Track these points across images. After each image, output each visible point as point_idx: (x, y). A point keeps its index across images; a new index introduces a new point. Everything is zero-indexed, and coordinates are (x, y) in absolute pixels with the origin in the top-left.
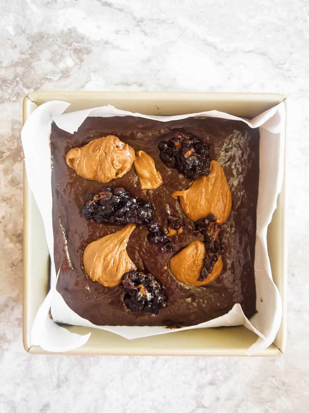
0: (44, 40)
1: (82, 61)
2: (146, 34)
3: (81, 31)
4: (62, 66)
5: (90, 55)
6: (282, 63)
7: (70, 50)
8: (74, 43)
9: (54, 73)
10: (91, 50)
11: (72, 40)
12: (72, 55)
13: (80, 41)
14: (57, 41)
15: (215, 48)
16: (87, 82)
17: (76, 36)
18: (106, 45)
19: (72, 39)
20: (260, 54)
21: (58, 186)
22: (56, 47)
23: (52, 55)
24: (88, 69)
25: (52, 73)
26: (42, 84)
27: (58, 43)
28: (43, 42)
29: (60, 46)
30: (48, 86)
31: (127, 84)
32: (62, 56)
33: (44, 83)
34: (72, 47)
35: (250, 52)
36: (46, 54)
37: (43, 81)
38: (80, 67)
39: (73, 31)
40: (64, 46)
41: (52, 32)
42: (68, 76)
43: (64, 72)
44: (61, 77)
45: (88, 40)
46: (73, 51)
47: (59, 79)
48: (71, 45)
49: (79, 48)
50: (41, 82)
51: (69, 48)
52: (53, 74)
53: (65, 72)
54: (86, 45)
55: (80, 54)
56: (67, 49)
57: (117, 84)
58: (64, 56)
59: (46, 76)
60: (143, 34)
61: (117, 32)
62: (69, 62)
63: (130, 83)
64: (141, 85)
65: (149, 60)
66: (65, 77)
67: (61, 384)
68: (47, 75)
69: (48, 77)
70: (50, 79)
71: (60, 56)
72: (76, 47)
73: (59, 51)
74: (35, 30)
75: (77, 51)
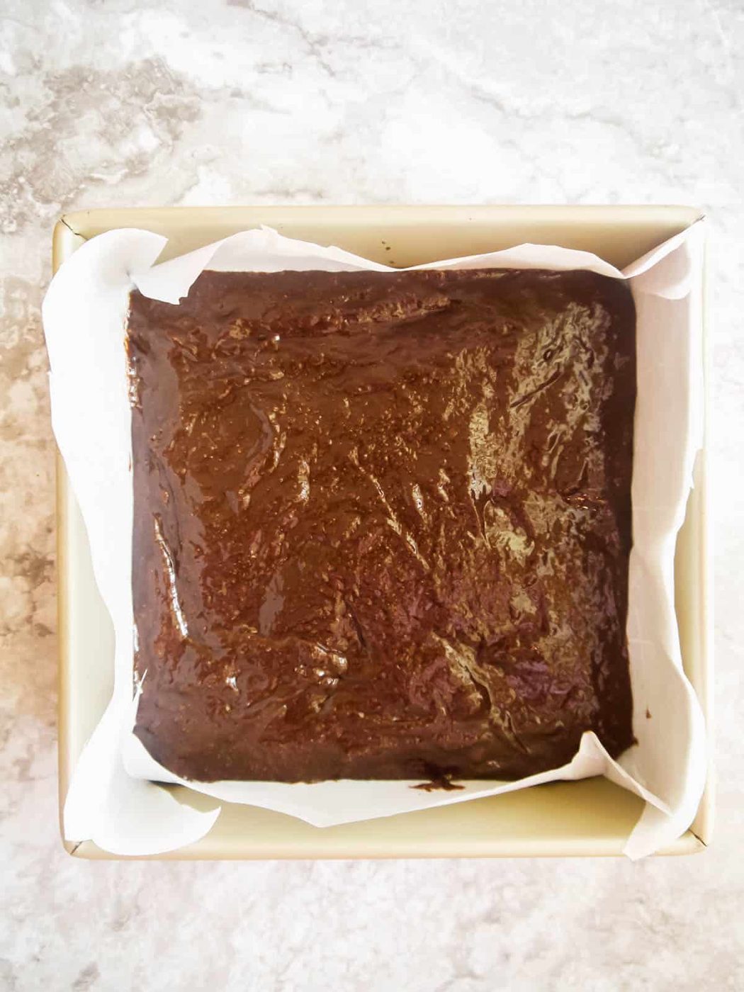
0: (85, 85)
1: (176, 137)
2: (332, 74)
3: (176, 63)
4: (127, 148)
5: (197, 122)
6: (662, 142)
7: (148, 110)
8: (158, 94)
9: (109, 165)
10: (199, 110)
11: (153, 87)
12: (154, 122)
13: (173, 89)
14: (117, 88)
15: (499, 106)
16: (189, 188)
17: (164, 76)
18: (237, 99)
19: (154, 83)
20: (606, 121)
21: (153, 440)
22: (114, 104)
23: (104, 123)
24: (193, 156)
25: (105, 164)
26: (80, 192)
27: (119, 93)
28: (84, 90)
29: (124, 102)
30: (93, 198)
31: (287, 194)
32: (128, 125)
33: (84, 190)
34: (154, 104)
35: (583, 116)
36: (91, 120)
37: (83, 186)
38: (173, 151)
39: (156, 64)
40: (134, 100)
41: (105, 67)
42: (143, 174)
43: (133, 162)
44: (126, 176)
45: (192, 86)
46: (155, 113)
47: (122, 180)
48: (150, 98)
49: (170, 105)
50: (77, 188)
51: (146, 106)
52: (106, 167)
53: (136, 163)
54: (186, 100)
55: (173, 121)
56: (141, 108)
57: (261, 194)
58: (135, 126)
59: (90, 173)
60: (325, 72)
61: (262, 68)
62: (146, 138)
63: (291, 190)
64: (319, 195)
65: (339, 136)
66: (138, 175)
67: (125, 920)
68: (92, 169)
69: (96, 175)
70: (99, 180)
71: (124, 126)
72: (164, 104)
73: (122, 114)
74: (65, 64)
75: (167, 114)
